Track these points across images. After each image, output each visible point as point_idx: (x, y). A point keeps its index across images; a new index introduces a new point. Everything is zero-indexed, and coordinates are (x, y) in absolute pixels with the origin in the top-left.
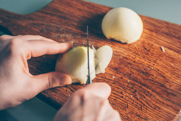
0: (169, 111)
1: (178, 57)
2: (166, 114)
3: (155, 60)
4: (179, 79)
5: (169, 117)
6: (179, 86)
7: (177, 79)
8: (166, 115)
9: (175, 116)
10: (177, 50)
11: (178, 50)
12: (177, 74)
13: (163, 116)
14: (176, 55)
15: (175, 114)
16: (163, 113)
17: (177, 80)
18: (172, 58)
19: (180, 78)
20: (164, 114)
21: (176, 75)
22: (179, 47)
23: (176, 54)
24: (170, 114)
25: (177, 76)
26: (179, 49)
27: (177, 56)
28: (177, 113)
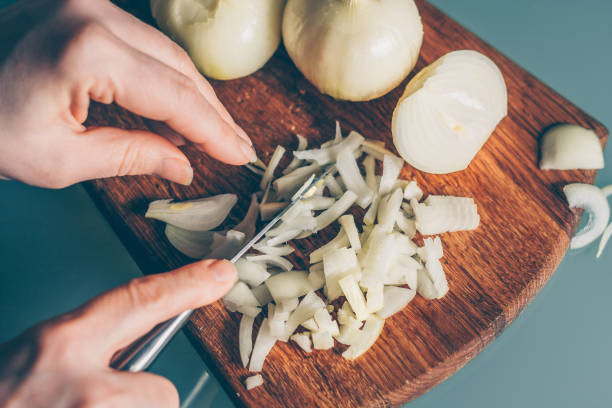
0: (414, 350)
1: (511, 198)
2: (402, 358)
3: (443, 183)
4: (484, 267)
5: (405, 367)
6: (475, 287)
7: (477, 263)
8: (398, 358)
9: (423, 371)
10: (518, 177)
11: (522, 175)
12: (487, 249)
13: (389, 357)
14: (509, 189)
15: (425, 364)
16: (392, 351)
17: (477, 268)
18: (493, 196)
19: (488, 263)
20: (395, 355)
21: (483, 250)
22: (529, 169)
23: (513, 187)
24: (411, 361)
25: (483, 257)
26: (526, 173)
27: (513, 193)
28: (432, 366)
